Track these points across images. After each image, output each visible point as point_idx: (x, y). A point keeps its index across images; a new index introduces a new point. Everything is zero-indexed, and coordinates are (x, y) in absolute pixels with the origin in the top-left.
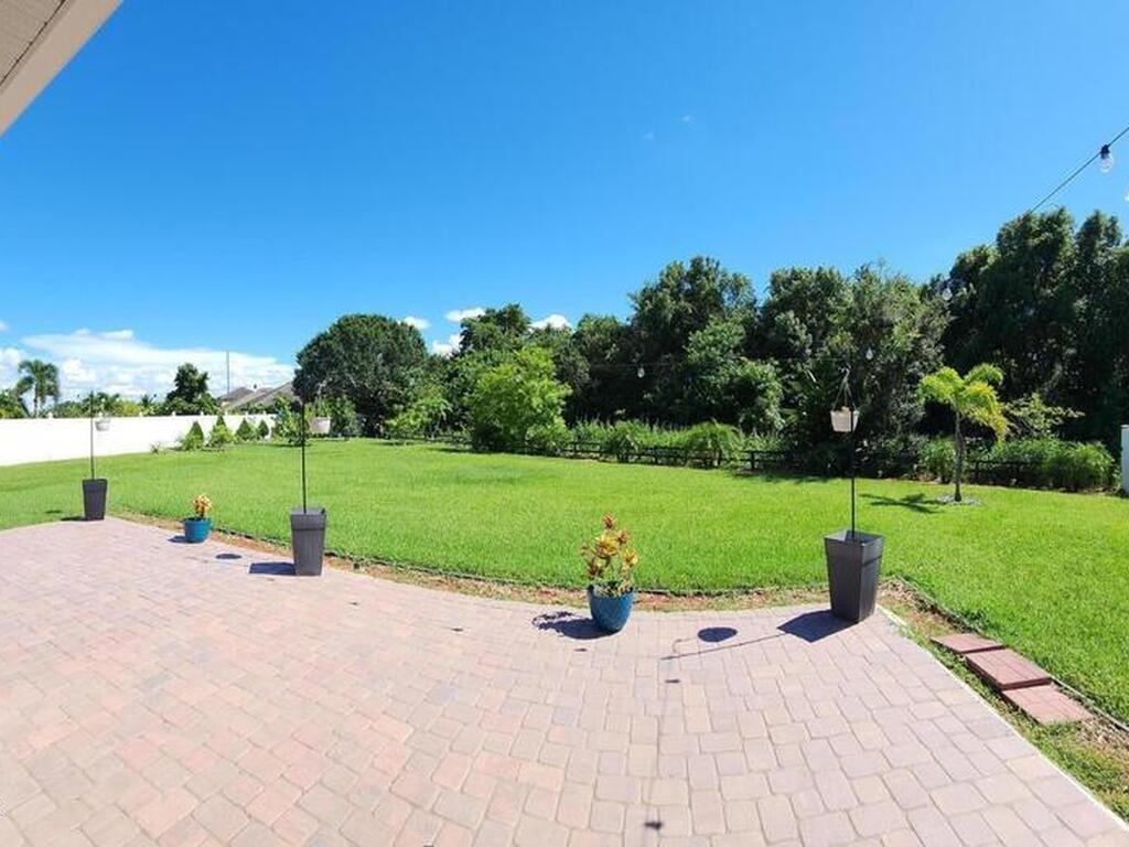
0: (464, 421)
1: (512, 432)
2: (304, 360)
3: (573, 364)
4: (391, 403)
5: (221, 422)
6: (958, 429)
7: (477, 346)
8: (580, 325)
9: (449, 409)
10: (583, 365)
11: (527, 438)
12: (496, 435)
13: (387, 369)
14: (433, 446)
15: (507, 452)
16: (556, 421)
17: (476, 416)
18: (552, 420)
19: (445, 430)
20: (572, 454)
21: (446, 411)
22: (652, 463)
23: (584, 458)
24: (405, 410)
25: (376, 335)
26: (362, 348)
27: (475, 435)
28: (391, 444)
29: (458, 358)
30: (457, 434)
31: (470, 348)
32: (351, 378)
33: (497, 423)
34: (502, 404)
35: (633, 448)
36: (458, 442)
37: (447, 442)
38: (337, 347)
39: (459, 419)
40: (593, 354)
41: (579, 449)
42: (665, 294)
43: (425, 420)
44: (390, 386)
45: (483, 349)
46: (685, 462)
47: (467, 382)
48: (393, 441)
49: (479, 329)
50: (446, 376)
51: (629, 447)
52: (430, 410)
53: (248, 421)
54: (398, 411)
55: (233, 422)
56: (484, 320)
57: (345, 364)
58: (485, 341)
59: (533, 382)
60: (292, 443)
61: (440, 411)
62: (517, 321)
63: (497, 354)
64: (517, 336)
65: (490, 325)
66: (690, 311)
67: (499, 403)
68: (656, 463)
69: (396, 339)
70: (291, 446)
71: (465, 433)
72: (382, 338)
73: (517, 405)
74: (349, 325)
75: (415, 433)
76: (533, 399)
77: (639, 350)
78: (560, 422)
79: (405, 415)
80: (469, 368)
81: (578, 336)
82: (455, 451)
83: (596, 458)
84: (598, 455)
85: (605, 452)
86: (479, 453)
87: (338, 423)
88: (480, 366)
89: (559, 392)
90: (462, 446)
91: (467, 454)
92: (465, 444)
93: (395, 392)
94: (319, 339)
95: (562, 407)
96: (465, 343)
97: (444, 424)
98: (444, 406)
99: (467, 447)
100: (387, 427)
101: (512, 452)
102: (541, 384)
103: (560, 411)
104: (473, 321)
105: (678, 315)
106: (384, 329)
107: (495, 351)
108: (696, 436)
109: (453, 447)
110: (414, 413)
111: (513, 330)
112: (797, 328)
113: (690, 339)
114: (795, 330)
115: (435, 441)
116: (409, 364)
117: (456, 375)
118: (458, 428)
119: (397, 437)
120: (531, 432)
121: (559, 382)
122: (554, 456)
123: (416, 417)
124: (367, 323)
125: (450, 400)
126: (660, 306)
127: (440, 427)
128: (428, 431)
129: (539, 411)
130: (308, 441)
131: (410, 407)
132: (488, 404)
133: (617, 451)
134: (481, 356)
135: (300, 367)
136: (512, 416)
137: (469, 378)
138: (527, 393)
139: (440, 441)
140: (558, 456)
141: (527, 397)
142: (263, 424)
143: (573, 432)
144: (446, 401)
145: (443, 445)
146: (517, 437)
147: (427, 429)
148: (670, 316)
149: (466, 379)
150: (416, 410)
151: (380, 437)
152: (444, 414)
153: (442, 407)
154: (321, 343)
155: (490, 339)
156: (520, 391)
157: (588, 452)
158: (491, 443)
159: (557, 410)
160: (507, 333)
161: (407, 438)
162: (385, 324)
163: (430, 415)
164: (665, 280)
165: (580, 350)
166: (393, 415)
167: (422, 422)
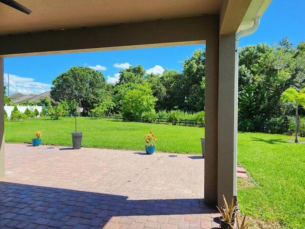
0: (120, 110)
1: (137, 114)
2: (56, 83)
3: (160, 89)
4: (92, 103)
5: (16, 109)
6: (297, 113)
7: (125, 81)
8: (163, 73)
9: (115, 106)
10: (164, 89)
11: (142, 117)
12: (131, 115)
13: (91, 89)
14: (108, 119)
15: (135, 121)
16: (152, 110)
17: (124, 108)
18: (150, 110)
19: (113, 114)
20: (157, 122)
21: (113, 106)
22: (184, 125)
23: (161, 124)
24: (98, 106)
25: (87, 75)
26: (81, 80)
27: (124, 115)
28: (93, 119)
29: (118, 86)
30: (117, 115)
31: (123, 81)
32: (76, 92)
33: (132, 111)
34: (134, 104)
35: (177, 120)
36: (118, 118)
37: (113, 118)
38: (71, 79)
39: (118, 109)
40: (167, 85)
41: (160, 120)
42: (193, 62)
43: (106, 110)
44: (92, 96)
45: (128, 82)
46: (196, 125)
47: (121, 95)
48: (93, 118)
49: (126, 74)
50: (114, 93)
51: (176, 120)
52: (107, 106)
53: (29, 109)
54: (95, 106)
55: (22, 109)
56: (128, 71)
57: (74, 86)
58: (128, 79)
59: (144, 97)
60: (52, 119)
61: (111, 107)
62: (140, 71)
63: (133, 85)
64: (140, 77)
65: (131, 73)
66: (203, 68)
67: (132, 104)
68: (186, 126)
69: (94, 78)
70: (51, 120)
71: (120, 115)
72: (89, 76)
73: (138, 104)
74: (76, 70)
75: (102, 115)
76: (144, 102)
77: (183, 83)
78: (153, 111)
79: (98, 108)
80: (122, 90)
81: (162, 78)
82: (116, 121)
83: (166, 124)
84: (166, 122)
85: (168, 122)
86: (125, 122)
87: (72, 110)
88: (126, 89)
89: (153, 100)
90: (119, 119)
91: (121, 122)
92: (120, 119)
93: (94, 99)
94: (63, 75)
95: (155, 105)
96: (121, 79)
97: (112, 112)
98: (113, 104)
99: (121, 120)
100: (91, 112)
101: (137, 121)
102: (147, 97)
103: (154, 107)
104: (124, 71)
105: (198, 70)
106: (90, 73)
107: (132, 83)
108: (199, 116)
109: (116, 120)
110: (101, 107)
111: (139, 75)
112: (246, 72)
113: (202, 79)
114: (245, 73)
115: (109, 118)
116: (100, 88)
117: (117, 93)
118: (118, 113)
119: (94, 116)
120: (143, 114)
121: (153, 96)
122: (151, 123)
123: (102, 109)
124: (83, 70)
125: (115, 103)
126: (191, 67)
127: (111, 113)
128: (107, 114)
129: (146, 107)
130: (60, 118)
131: (100, 105)
132: (129, 104)
133: (172, 121)
134: (127, 85)
135: (54, 86)
136: (137, 108)
137: (122, 94)
138: (142, 100)
139: (111, 118)
140: (152, 123)
141: (142, 102)
142: (36, 110)
143: (158, 114)
144: (113, 103)
145: (112, 119)
146: (139, 116)
147: (106, 113)
148: (195, 70)
149: (121, 94)
150: (102, 106)
151: (88, 116)
152: (113, 107)
153: (112, 105)
154: (64, 77)
155: (130, 79)
156: (139, 99)
157: (163, 121)
158: (130, 118)
159: (152, 106)
160: (137, 76)
161: (99, 117)
162: (90, 71)
163: (108, 108)
164: (194, 57)
165: (163, 83)
166: (93, 108)
167: (105, 111)
